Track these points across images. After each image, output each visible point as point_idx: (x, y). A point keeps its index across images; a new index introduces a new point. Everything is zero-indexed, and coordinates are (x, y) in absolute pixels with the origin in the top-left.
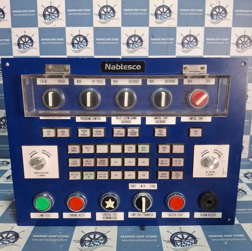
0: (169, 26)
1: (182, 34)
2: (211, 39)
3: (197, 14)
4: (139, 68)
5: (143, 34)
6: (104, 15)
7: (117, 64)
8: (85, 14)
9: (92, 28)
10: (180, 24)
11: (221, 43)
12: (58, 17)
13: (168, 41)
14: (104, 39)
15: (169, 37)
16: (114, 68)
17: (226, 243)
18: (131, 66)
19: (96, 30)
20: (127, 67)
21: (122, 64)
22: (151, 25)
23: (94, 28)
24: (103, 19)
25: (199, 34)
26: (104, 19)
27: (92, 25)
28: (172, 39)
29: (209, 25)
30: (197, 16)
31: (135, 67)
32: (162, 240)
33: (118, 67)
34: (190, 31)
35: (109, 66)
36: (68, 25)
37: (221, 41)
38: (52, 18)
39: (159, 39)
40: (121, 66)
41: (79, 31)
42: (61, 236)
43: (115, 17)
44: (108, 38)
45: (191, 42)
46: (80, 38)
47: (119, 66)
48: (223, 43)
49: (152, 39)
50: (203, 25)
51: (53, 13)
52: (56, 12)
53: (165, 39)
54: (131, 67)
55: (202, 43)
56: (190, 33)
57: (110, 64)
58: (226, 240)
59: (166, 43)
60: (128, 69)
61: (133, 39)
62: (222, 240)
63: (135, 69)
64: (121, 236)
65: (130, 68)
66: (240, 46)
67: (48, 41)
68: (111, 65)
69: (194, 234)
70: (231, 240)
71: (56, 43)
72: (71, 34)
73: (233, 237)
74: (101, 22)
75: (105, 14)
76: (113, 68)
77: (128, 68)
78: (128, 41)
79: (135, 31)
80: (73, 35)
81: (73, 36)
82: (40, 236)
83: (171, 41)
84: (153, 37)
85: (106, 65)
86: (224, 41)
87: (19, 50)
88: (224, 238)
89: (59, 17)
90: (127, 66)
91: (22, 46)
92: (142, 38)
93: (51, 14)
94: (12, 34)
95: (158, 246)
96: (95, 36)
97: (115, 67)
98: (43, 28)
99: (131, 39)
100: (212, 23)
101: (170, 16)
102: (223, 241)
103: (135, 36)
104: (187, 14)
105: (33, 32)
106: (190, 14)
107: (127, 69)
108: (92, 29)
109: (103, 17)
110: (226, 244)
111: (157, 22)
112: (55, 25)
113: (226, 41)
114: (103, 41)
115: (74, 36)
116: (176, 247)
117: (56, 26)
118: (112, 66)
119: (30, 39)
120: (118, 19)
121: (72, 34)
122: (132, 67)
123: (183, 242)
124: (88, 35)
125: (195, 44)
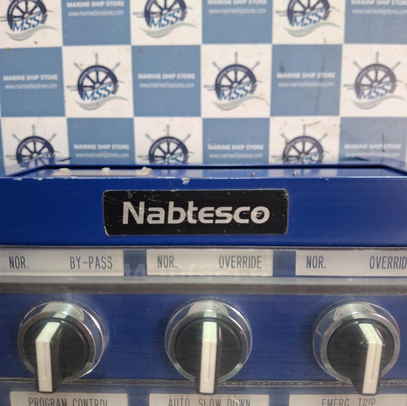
1: (355, 63)
3: (395, 12)
4: (261, 217)
5: (258, 63)
6: (158, 14)
7: (171, 204)
8: (111, 13)
9: (129, 47)
10: (350, 38)
12: (43, 21)
13: (321, 80)
14: (158, 76)
15: (323, 71)
16: (158, 219)
18: (230, 209)
19: (139, 53)
20: (212, 215)
21: (191, 204)
22: (276, 40)
23: (134, 48)
24: (155, 25)
25: (399, 63)
26: (157, 26)
27: (128, 42)
28: (331, 75)
30: (393, 17)
31: (242, 215)
33: (177, 215)
35: (137, 211)
36: (67, 42)
38: (29, 24)
39: (297, 75)
40: (186, 209)
41: (97, 55)
43: (187, 20)
44: (168, 72)
45: (380, 82)
46: (97, 74)
47: (181, 210)
49: (279, 76)
51: (31, 13)
52: (38, 9)
53: (314, 75)
54: (229, 216)
56: (377, 60)
57: (142, 205)
59: (315, 84)
60: (217, 221)
61: (231, 75)
63: (246, 221)
65: (225, 218)
67: (20, 82)
68: (146, 207)
71: (39, 86)
72: (76, 65)
74: (150, 34)
75: (161, 14)
76: (154, 219)
77: (215, 218)
78: (219, 80)
79: (236, 54)
80: (82, 65)
81: (81, 70)
83: (330, 80)
84: (282, 70)
85: (127, 206)
89: (47, 23)
90: (212, 209)
92: (255, 72)
93: (26, 15)
96: (137, 68)
97: (162, 215)
98: (8, 50)
99: (225, 76)
101: (325, 18)
103: (236, 67)
104: (368, 12)
106: (376, 12)
107: (211, 221)
108: (128, 51)
109: (156, 20)
111: (292, 33)
112: (36, 43)
114: (155, 81)
115: (84, 67)
117: (39, 45)
118: (150, 209)
120: (194, 24)
121: (79, 64)
122: (232, 212)
124: (118, 64)
125: (388, 88)
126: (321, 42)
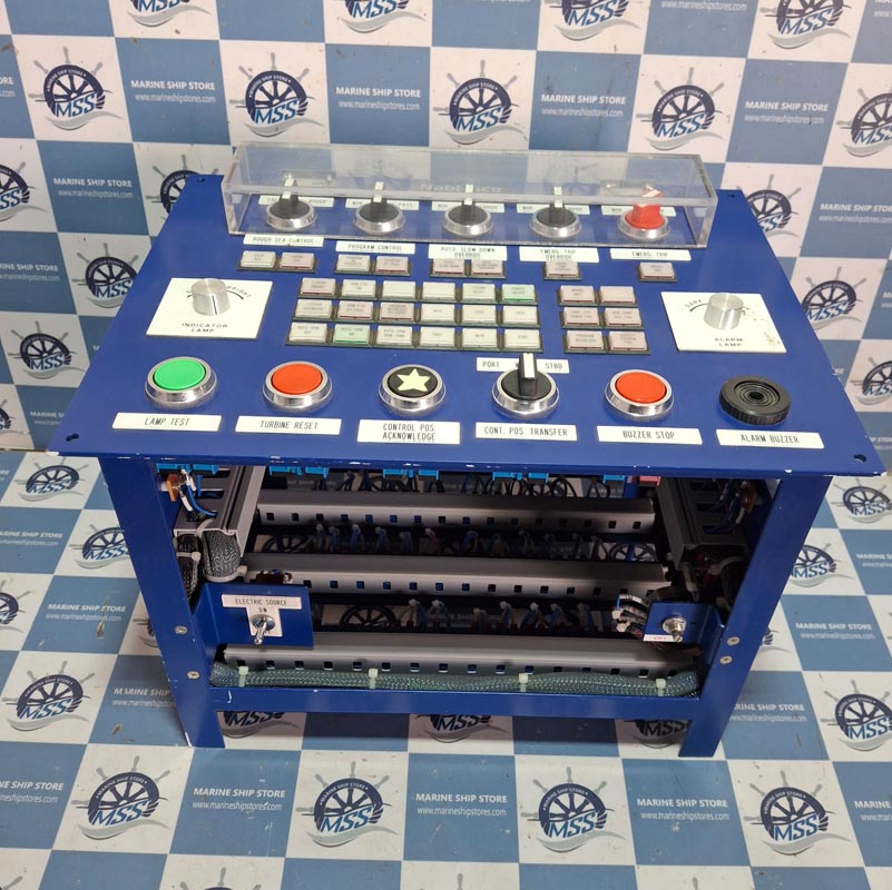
0: (611, 51)
1: (657, 83)
2: (762, 105)
3: (727, 6)
5: (514, 79)
9: (322, 45)
11: (797, 120)
13: (605, 107)
14: (366, 92)
15: (609, 93)
17: (677, 828)
19: (336, 53)
22: (543, 46)
23: (328, 47)
24: (361, 14)
25: (721, 85)
26: (365, 14)
27: (321, 38)
28: (621, 100)
29: (764, 52)
30: (723, 14)
32: (519, 812)
34: (692, 70)
37: (799, 112)
38: (165, 2)
39: (571, 99)
41: (273, 56)
42: (265, 791)
43: (410, 7)
44: (381, 86)
45: (690, 113)
46: (275, 85)
48: (806, 120)
49: (545, 98)
50: (742, 51)
53: (595, 99)
55: (728, 117)
56: (690, 81)
58: (678, 816)
59: (596, 113)
61: (474, 94)
62: (668, 816)
64: (418, 795)
66: (866, 133)
67: (157, 91)
69: (602, 796)
70: (692, 817)
71: (187, 99)
72: (241, 69)
73: (697, 809)
74: (353, 27)
78: (456, 100)
79: (483, 63)
80: (251, 70)
81: (250, 77)
82: (212, 791)
83: (617, 107)
84: (549, 91)
86: (811, 114)
87: (54, 117)
88: (676, 809)
91: (64, 106)
92: (508, 91)
94: (18, 58)
95: (508, 831)
96: (334, 78)
98: (135, 40)
99: (466, 95)
100: (778, 43)
101: (620, 12)
102: (669, 821)
103: (481, 82)
105: (96, 54)
106: (698, 5)
108: (321, 51)
109: (363, 6)
110: (676, 832)
111: (568, 35)
112: (177, 32)
113: (819, 114)
114: (361, 98)
115: (255, 74)
116: (550, 836)
117: (182, 35)
119: (90, 79)
120: (421, 14)
121: (246, 69)
123: (569, 821)
124: (306, 71)
125: (701, 121)
126: (610, 51)
